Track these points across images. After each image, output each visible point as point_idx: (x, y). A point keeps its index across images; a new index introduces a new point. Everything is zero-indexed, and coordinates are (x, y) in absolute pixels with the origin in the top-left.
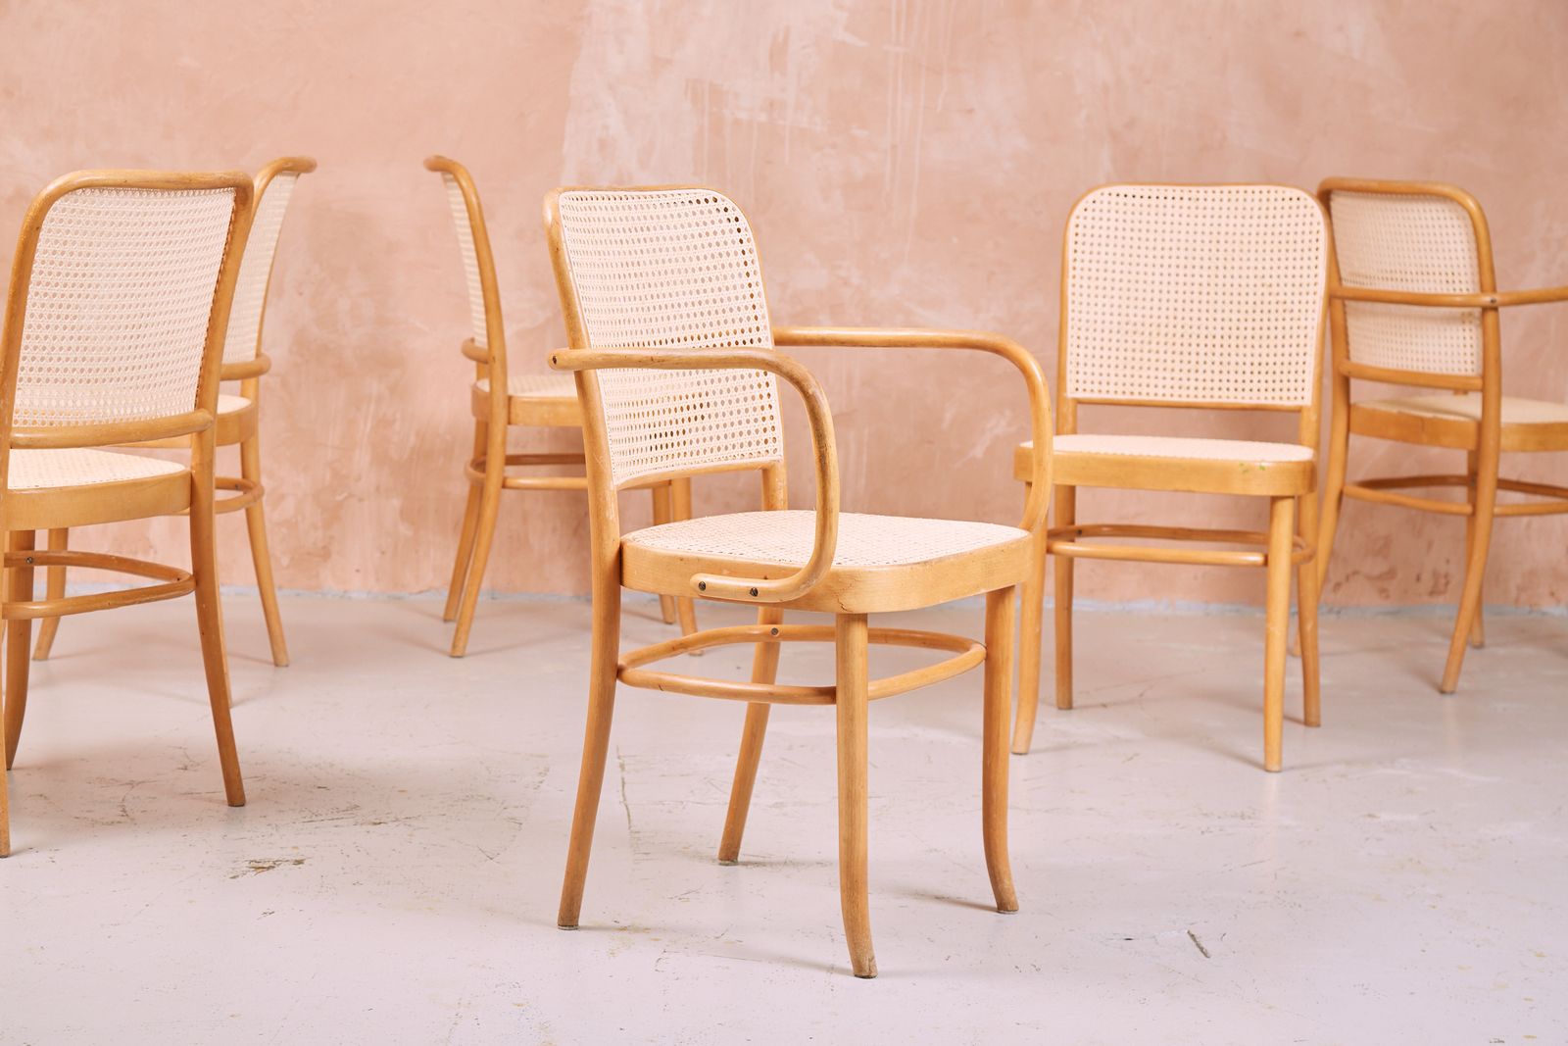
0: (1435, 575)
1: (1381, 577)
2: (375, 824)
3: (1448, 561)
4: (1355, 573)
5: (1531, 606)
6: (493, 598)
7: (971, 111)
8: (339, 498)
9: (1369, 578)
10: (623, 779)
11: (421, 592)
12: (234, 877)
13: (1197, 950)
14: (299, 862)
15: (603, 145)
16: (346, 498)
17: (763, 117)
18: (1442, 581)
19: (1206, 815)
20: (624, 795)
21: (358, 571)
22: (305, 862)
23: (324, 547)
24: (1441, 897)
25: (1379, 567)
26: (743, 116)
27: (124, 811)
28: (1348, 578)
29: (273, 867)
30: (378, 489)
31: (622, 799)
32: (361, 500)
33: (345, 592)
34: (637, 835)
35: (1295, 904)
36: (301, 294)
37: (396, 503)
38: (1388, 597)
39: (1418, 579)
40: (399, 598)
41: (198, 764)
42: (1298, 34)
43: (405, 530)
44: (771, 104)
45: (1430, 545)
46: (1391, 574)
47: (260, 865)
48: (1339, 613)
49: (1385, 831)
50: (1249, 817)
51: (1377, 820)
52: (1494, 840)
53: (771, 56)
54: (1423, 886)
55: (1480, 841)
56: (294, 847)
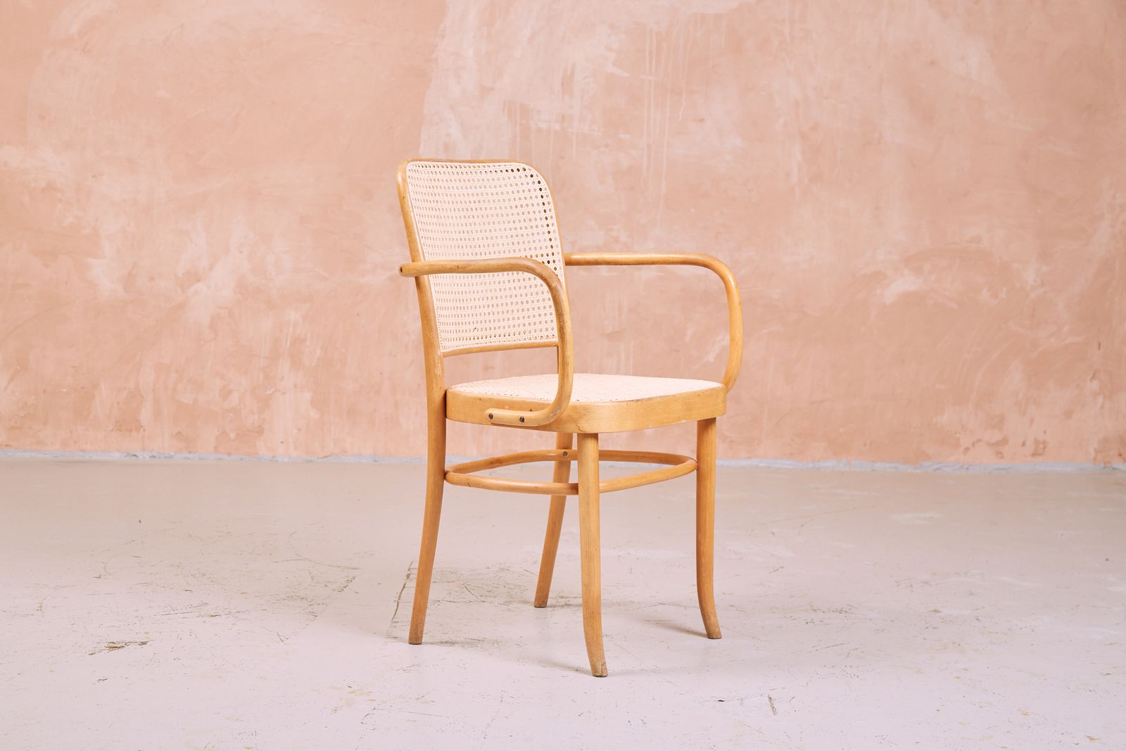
0: (1037, 442)
1: (998, 444)
2: (212, 616)
3: (1045, 432)
4: (979, 441)
5: (1105, 463)
6: (375, 461)
7: (702, 120)
8: (268, 392)
9: (990, 445)
10: (405, 585)
11: (326, 457)
12: (92, 654)
13: (770, 708)
14: (144, 643)
15: (447, 147)
16: (274, 392)
17: (557, 127)
18: (1042, 446)
19: (815, 610)
20: (400, 596)
21: (282, 442)
22: (148, 644)
23: (259, 426)
24: (966, 670)
25: (996, 436)
26: (543, 126)
27: (41, 607)
28: (973, 445)
29: (123, 647)
30: (295, 386)
31: (397, 599)
32: (284, 393)
33: (274, 457)
34: (395, 625)
35: (854, 675)
36: (241, 252)
37: (308, 395)
38: (1002, 457)
39: (1024, 444)
40: (311, 461)
41: (110, 574)
42: (932, 63)
43: (314, 414)
44: (563, 117)
45: (1032, 421)
46: (1004, 441)
47: (115, 645)
48: (967, 469)
49: (942, 622)
50: (846, 612)
51: (939, 614)
52: (1021, 629)
53: (563, 84)
54: (955, 663)
55: (1010, 629)
56: (146, 633)
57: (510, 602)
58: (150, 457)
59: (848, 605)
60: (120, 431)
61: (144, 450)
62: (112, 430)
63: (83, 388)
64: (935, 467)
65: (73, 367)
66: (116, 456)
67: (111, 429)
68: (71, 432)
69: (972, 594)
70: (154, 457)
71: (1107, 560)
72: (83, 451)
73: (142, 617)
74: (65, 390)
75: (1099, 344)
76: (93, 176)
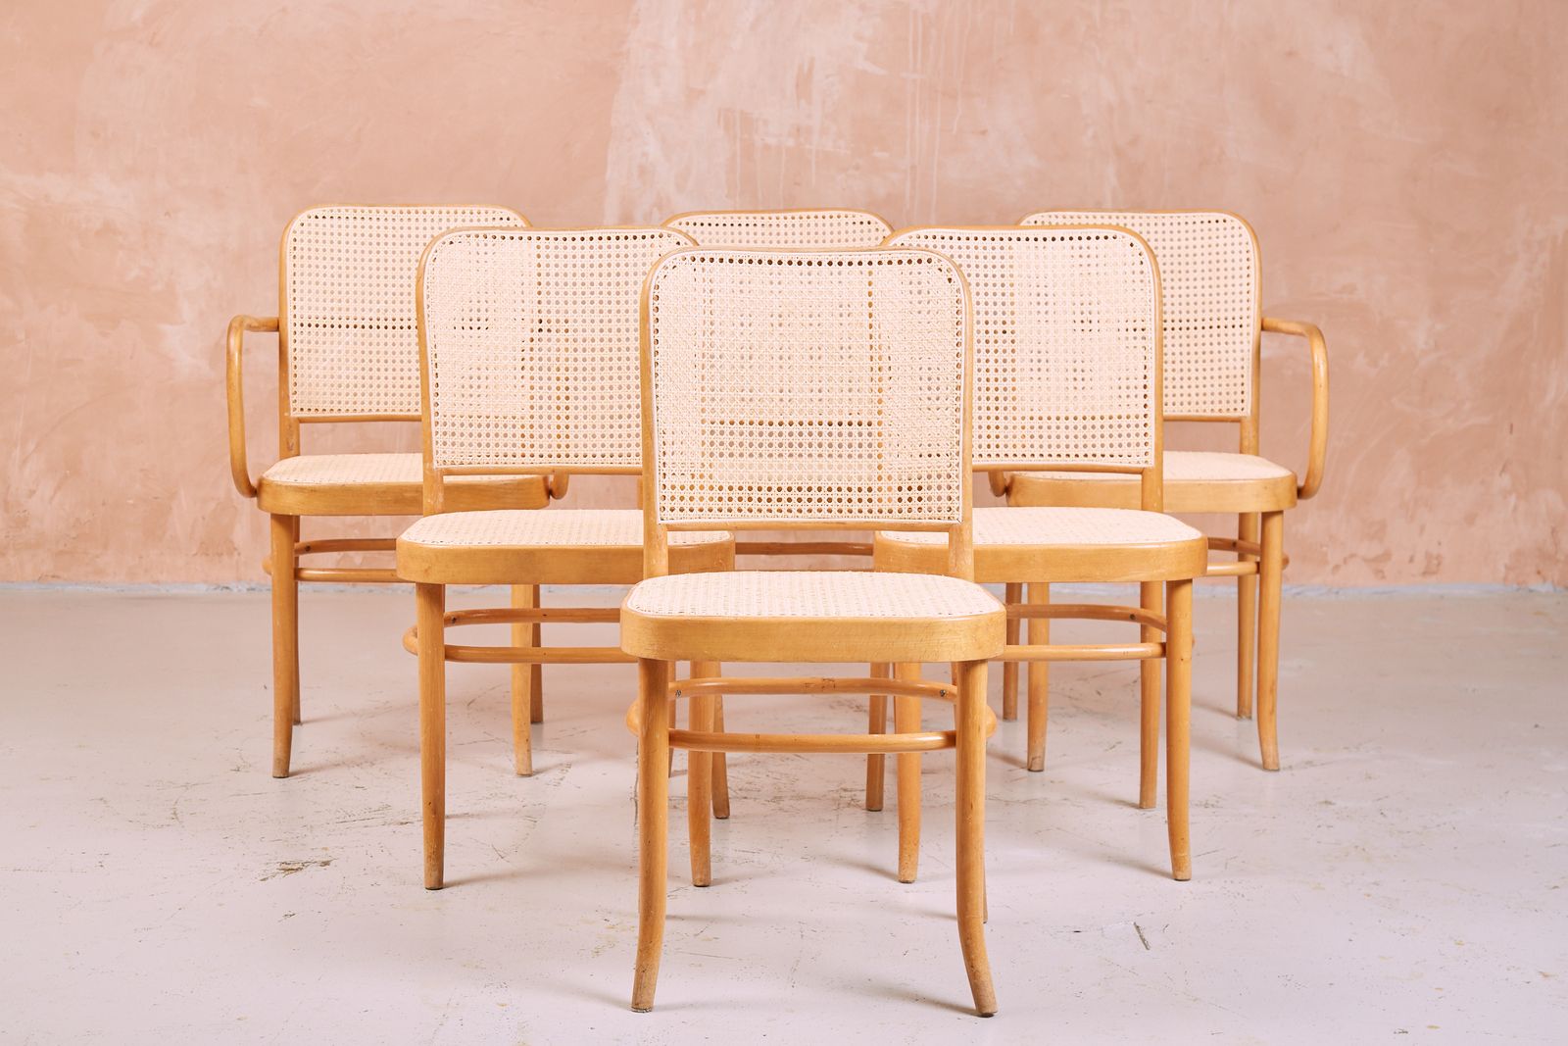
0: (1428, 556)
1: (1377, 559)
2: (402, 824)
3: (1440, 544)
4: (1353, 556)
5: (1518, 584)
7: (984, 133)
9: (1366, 560)
12: (264, 880)
13: (1140, 940)
14: (326, 863)
15: (643, 171)
17: (791, 143)
18: (1435, 562)
20: (635, 791)
22: (331, 864)
24: (1378, 885)
25: (1376, 549)
26: (772, 141)
27: (175, 813)
28: (1345, 561)
29: (301, 869)
31: (633, 796)
35: (1238, 894)
38: (1383, 577)
39: (1411, 560)
41: (250, 766)
42: (1290, 54)
44: (798, 130)
45: (1422, 529)
46: (1386, 556)
47: (290, 867)
48: (1337, 593)
49: (1338, 818)
50: (1213, 805)
51: (1332, 807)
52: (1438, 826)
53: (797, 86)
54: (1363, 874)
55: (1425, 827)
56: (323, 848)
57: (781, 797)
58: (248, 590)
59: (1215, 796)
60: (207, 555)
61: (239, 580)
62: (196, 554)
63: (156, 498)
64: (1294, 591)
65: (142, 470)
66: (201, 589)
67: (194, 552)
68: (141, 557)
69: (1370, 778)
70: (253, 589)
71: (1536, 726)
72: (157, 582)
73: (311, 827)
74: (131, 502)
75: (1512, 426)
76: (167, 214)
